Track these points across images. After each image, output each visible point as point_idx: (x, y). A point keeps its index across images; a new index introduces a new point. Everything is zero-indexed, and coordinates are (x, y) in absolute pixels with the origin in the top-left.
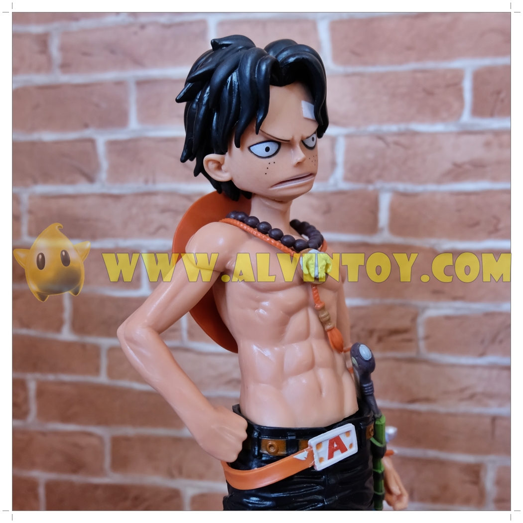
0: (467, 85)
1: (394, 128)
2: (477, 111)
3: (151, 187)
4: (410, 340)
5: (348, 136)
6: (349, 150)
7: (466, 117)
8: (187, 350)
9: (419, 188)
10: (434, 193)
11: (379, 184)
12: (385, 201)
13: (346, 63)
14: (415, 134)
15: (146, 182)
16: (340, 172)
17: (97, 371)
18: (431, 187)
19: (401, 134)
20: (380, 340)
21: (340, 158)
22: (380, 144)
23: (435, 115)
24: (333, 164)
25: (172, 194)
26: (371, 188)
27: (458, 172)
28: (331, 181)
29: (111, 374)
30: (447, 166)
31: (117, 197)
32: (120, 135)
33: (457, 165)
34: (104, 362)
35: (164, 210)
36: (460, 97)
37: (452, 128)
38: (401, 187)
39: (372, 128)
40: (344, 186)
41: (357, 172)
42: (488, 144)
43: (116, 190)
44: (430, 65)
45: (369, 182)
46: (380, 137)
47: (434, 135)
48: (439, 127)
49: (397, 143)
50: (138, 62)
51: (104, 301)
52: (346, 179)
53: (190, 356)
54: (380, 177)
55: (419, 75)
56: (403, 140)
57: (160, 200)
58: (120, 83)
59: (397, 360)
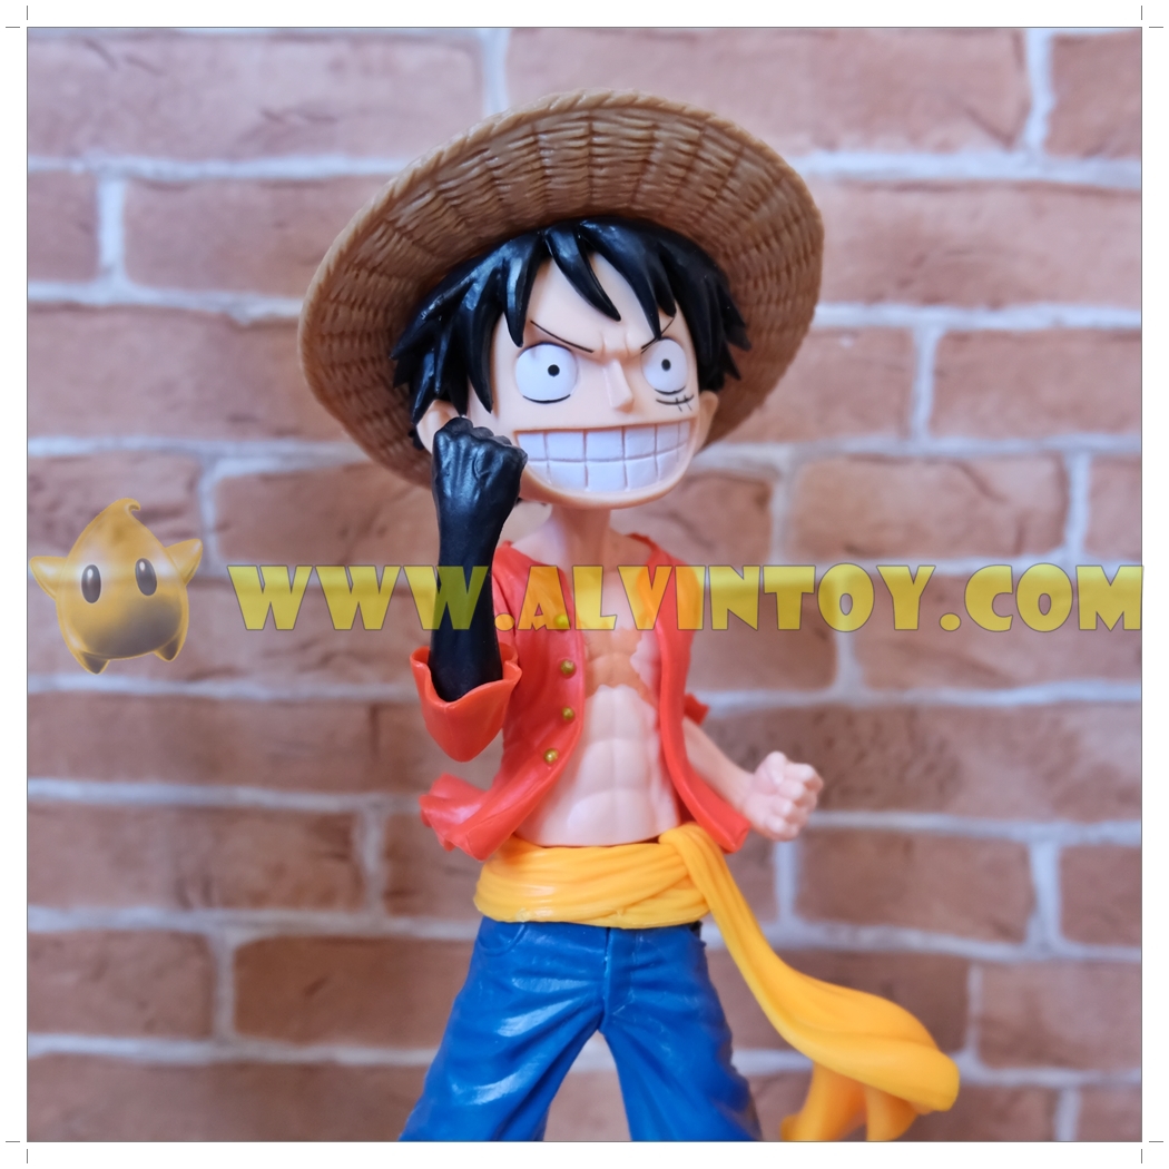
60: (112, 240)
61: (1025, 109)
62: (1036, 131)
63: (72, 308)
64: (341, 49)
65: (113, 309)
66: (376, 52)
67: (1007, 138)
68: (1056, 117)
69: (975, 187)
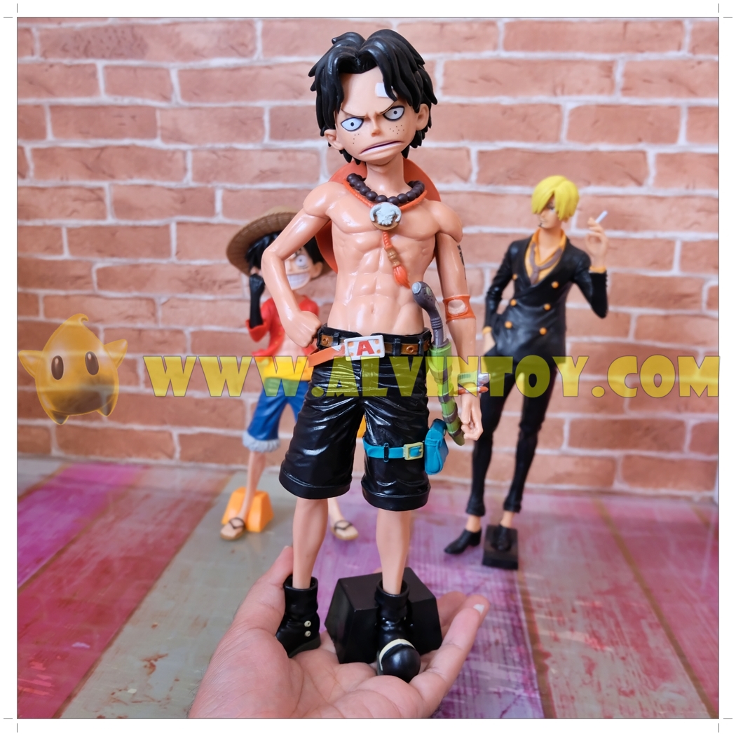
0: (266, 118)
1: (222, 146)
2: (274, 136)
3: (65, 183)
4: (238, 287)
5: (194, 151)
6: (195, 160)
7: (267, 140)
8: (98, 296)
9: (239, 187)
10: (249, 190)
11: (215, 184)
12: (219, 195)
13: (190, 100)
14: (236, 150)
15: (62, 179)
16: (190, 175)
17: (37, 312)
18: (247, 186)
19: (227, 150)
20: (220, 287)
21: (190, 165)
22: (214, 157)
23: (247, 137)
24: (185, 170)
25: (81, 188)
26: (210, 186)
27: (263, 176)
28: (185, 181)
29: (46, 314)
30: (256, 172)
31: (42, 190)
32: (41, 145)
33: (262, 172)
34: (41, 307)
35: (76, 199)
36: (262, 126)
37: (258, 147)
38: (229, 185)
39: (209, 145)
40: (193, 184)
41: (201, 175)
42: (280, 158)
43: (41, 184)
44: (242, 103)
45: (208, 182)
46: (214, 151)
47: (247, 151)
48: (250, 146)
49: (225, 156)
50: (50, 92)
51: (39, 263)
52: (194, 180)
53: (100, 300)
54: (215, 178)
55: (237, 111)
56: (229, 154)
57: (73, 192)
58: (38, 107)
59: (231, 300)
60: (219, 206)
61: (470, 171)
62: (474, 177)
63: (208, 224)
64: (281, 154)
65: (219, 225)
66: (291, 154)
67: (465, 179)
68: (479, 173)
69: (456, 193)
